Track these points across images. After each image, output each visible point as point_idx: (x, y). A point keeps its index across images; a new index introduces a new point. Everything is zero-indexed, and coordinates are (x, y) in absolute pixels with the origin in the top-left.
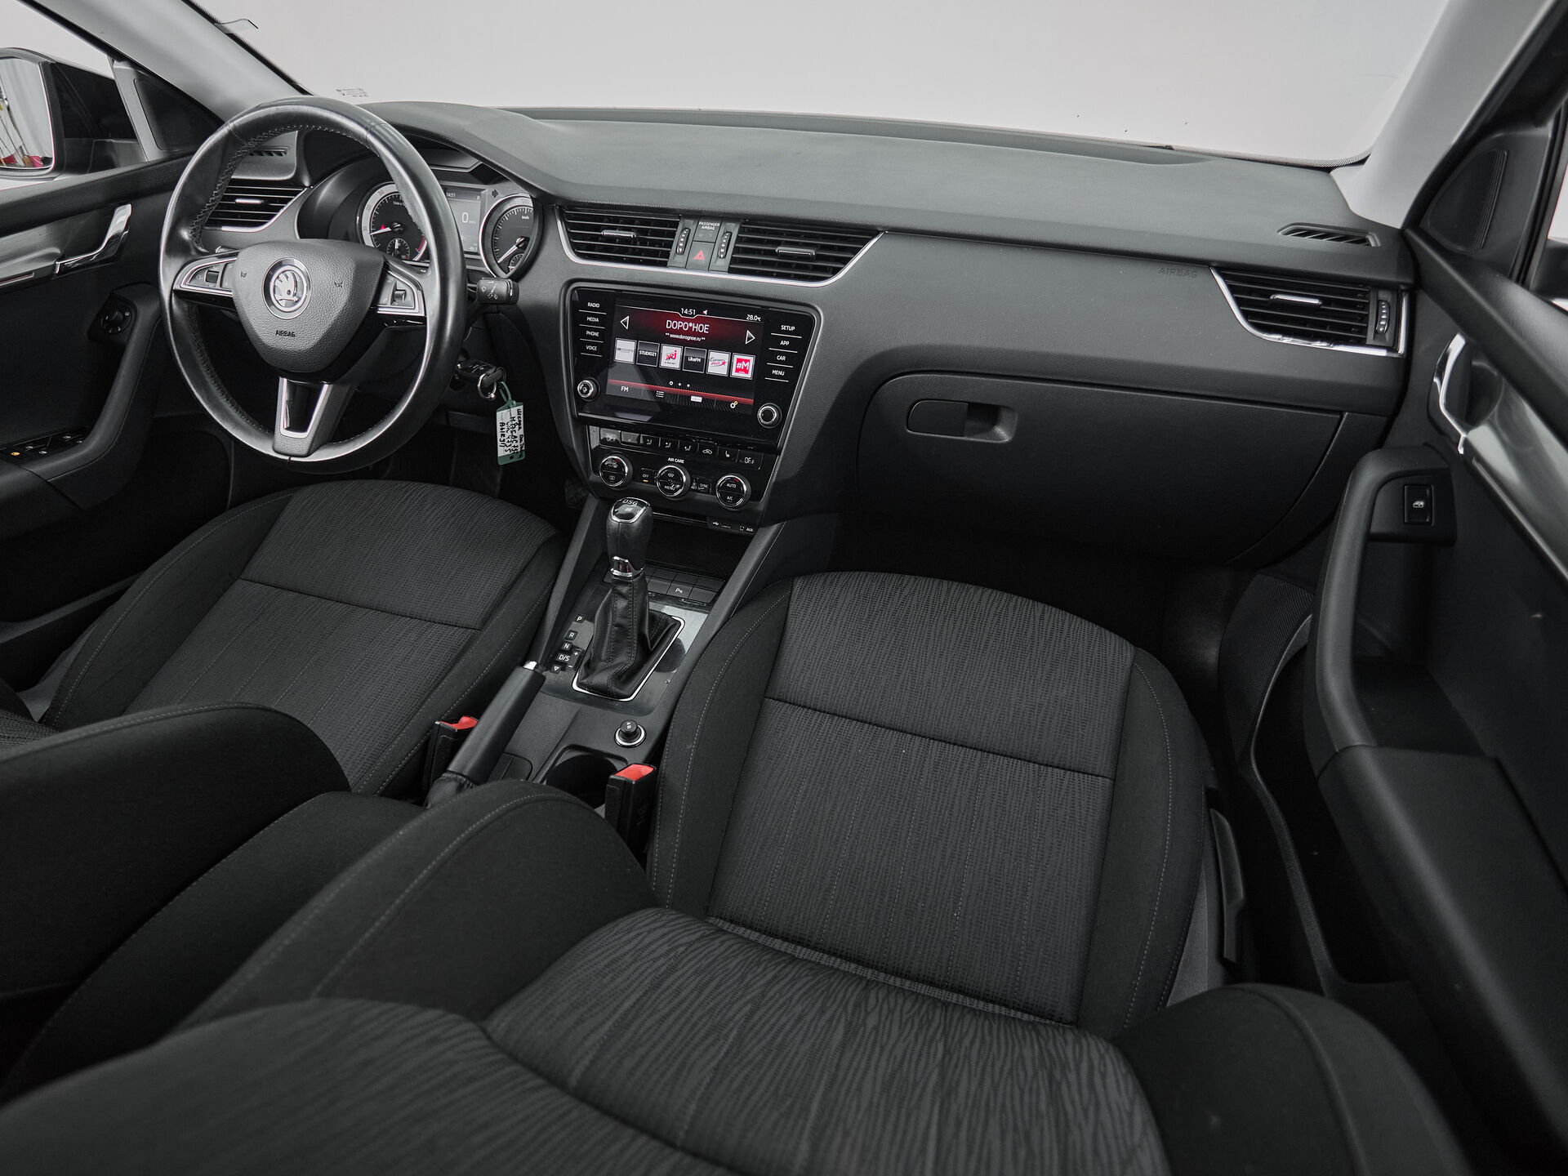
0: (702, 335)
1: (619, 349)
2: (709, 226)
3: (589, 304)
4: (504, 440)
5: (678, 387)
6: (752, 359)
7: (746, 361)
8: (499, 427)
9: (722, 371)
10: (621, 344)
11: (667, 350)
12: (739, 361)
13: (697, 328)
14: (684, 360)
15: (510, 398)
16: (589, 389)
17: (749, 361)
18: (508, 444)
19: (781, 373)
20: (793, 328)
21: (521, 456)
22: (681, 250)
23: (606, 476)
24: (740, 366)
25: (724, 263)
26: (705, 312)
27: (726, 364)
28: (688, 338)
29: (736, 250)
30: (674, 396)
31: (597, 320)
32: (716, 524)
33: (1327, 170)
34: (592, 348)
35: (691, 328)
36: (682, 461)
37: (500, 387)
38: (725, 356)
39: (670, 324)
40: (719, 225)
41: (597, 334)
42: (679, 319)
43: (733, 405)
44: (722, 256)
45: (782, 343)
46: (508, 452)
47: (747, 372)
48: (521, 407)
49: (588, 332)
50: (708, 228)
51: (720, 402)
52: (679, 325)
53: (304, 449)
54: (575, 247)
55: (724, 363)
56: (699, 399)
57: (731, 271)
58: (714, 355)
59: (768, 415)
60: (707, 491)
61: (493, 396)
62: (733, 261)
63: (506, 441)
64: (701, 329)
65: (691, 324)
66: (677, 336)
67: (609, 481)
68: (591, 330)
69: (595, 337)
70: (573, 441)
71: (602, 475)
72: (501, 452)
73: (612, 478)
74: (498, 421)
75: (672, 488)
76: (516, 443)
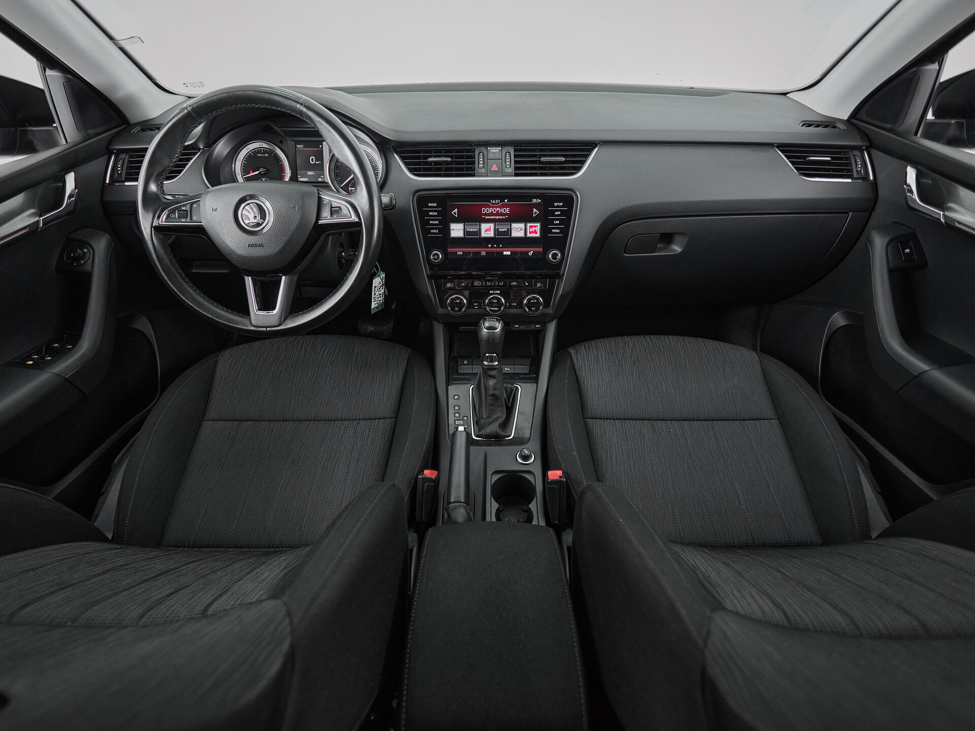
0: (506, 214)
1: (453, 229)
2: (495, 150)
3: (429, 204)
4: (375, 298)
5: (495, 248)
6: (538, 225)
7: (535, 226)
8: (373, 289)
9: (521, 234)
10: (453, 226)
11: (484, 226)
12: (531, 227)
13: (502, 210)
14: (496, 231)
15: (379, 270)
16: (438, 257)
17: (537, 226)
18: (377, 300)
19: (557, 231)
20: (561, 204)
21: (382, 306)
22: (481, 165)
23: (453, 309)
24: (531, 230)
25: (511, 170)
26: (506, 201)
27: (523, 230)
28: (497, 217)
29: (516, 162)
30: (493, 253)
31: (436, 213)
32: (517, 326)
33: (785, 94)
34: (435, 231)
35: (498, 211)
36: (499, 292)
38: (522, 225)
39: (485, 210)
40: (500, 148)
41: (437, 222)
42: (489, 207)
43: (530, 254)
44: (508, 167)
45: (556, 213)
46: (376, 305)
47: (536, 233)
48: (384, 275)
49: (431, 222)
50: (495, 151)
51: (521, 253)
52: (490, 210)
53: (275, 321)
54: (411, 170)
55: (521, 230)
56: (509, 253)
57: (516, 175)
58: (514, 225)
59: (555, 256)
60: (516, 307)
62: (516, 169)
64: (505, 211)
65: (498, 209)
66: (490, 217)
67: (455, 311)
68: (432, 220)
69: (436, 225)
70: (429, 290)
71: (449, 308)
72: (373, 305)
73: (457, 309)
74: (374, 286)
75: (496, 309)
76: (380, 299)
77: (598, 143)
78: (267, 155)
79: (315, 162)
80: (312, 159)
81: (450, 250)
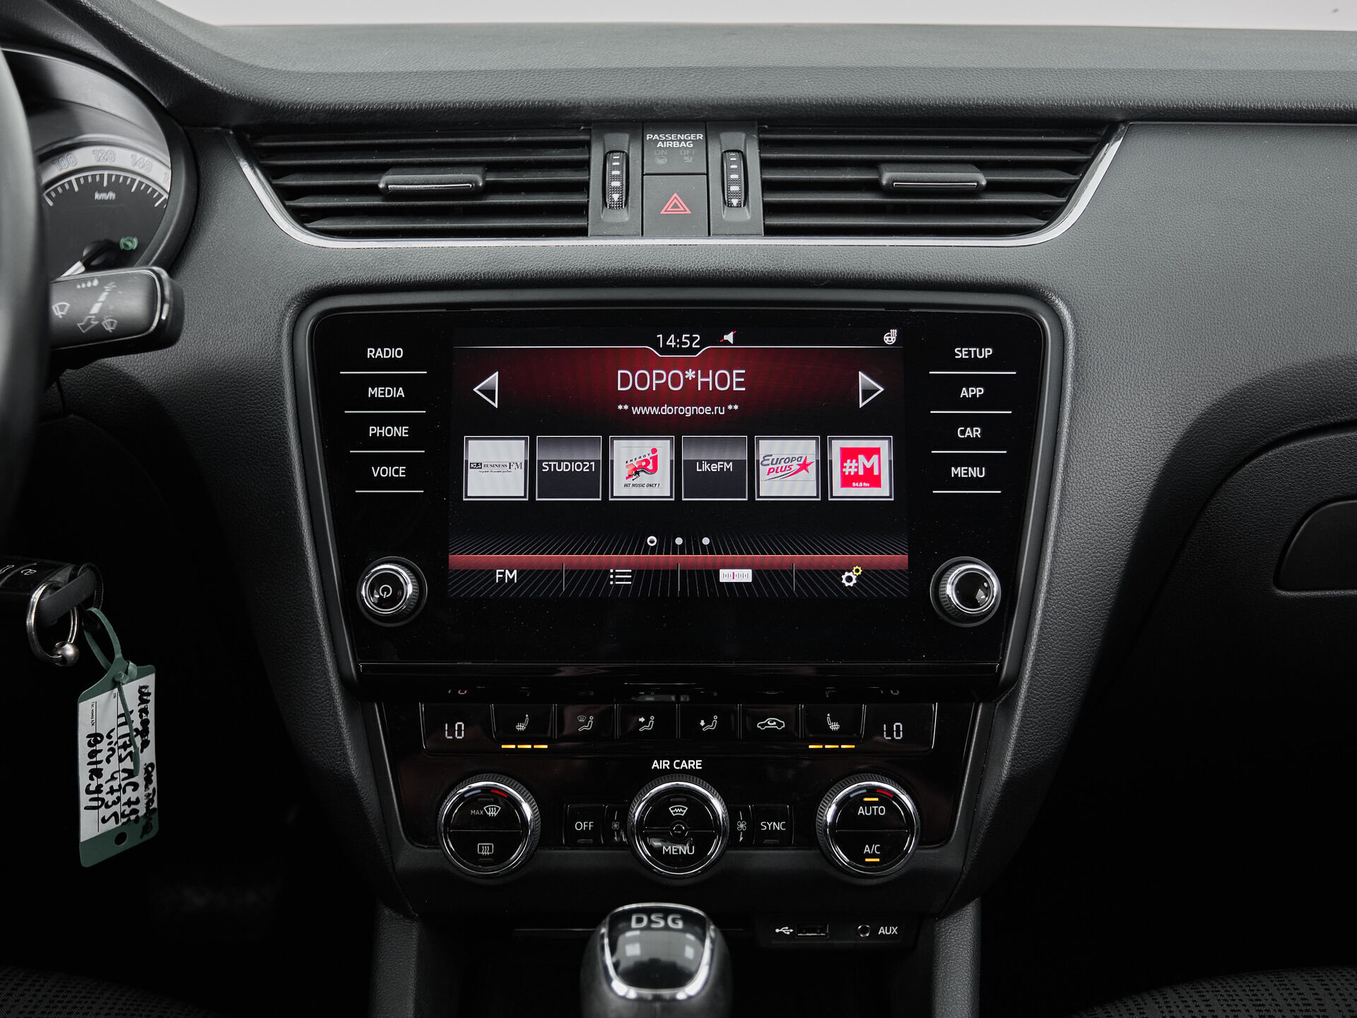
0: (731, 396)
2: (676, 142)
3: (371, 353)
4: (99, 789)
5: (675, 549)
6: (884, 445)
7: (869, 453)
8: (83, 749)
9: (804, 487)
10: (478, 449)
11: (626, 451)
12: (848, 454)
13: (712, 380)
14: (683, 472)
15: (119, 655)
16: (398, 586)
17: (877, 451)
18: (110, 799)
19: (975, 472)
20: (987, 352)
21: (146, 829)
22: (616, 197)
23: (466, 849)
24: (851, 467)
25: (752, 214)
26: (729, 337)
27: (812, 468)
28: (688, 411)
29: (768, 186)
30: (667, 575)
31: (401, 392)
32: (786, 931)
34: (390, 472)
35: (691, 384)
36: (696, 764)
37: (89, 622)
38: (806, 448)
39: (628, 379)
40: (700, 136)
41: (402, 432)
42: (651, 364)
43: (850, 579)
44: (735, 202)
45: (964, 393)
46: (111, 824)
47: (876, 482)
48: (150, 681)
49: (374, 430)
50: (676, 144)
51: (806, 575)
52: (656, 378)
54: (302, 217)
55: (804, 466)
56: (745, 576)
57: (770, 231)
58: (769, 448)
59: (968, 587)
60: (781, 841)
61: (69, 650)
62: (769, 209)
63: (106, 788)
64: (723, 383)
65: (690, 374)
66: (654, 410)
67: (474, 858)
68: (382, 421)
69: (396, 442)
70: (350, 752)
71: (449, 846)
72: (90, 826)
73: (485, 849)
74: (84, 729)
75: (684, 849)
76: (130, 794)
77: (1119, 117)
81: (459, 560)
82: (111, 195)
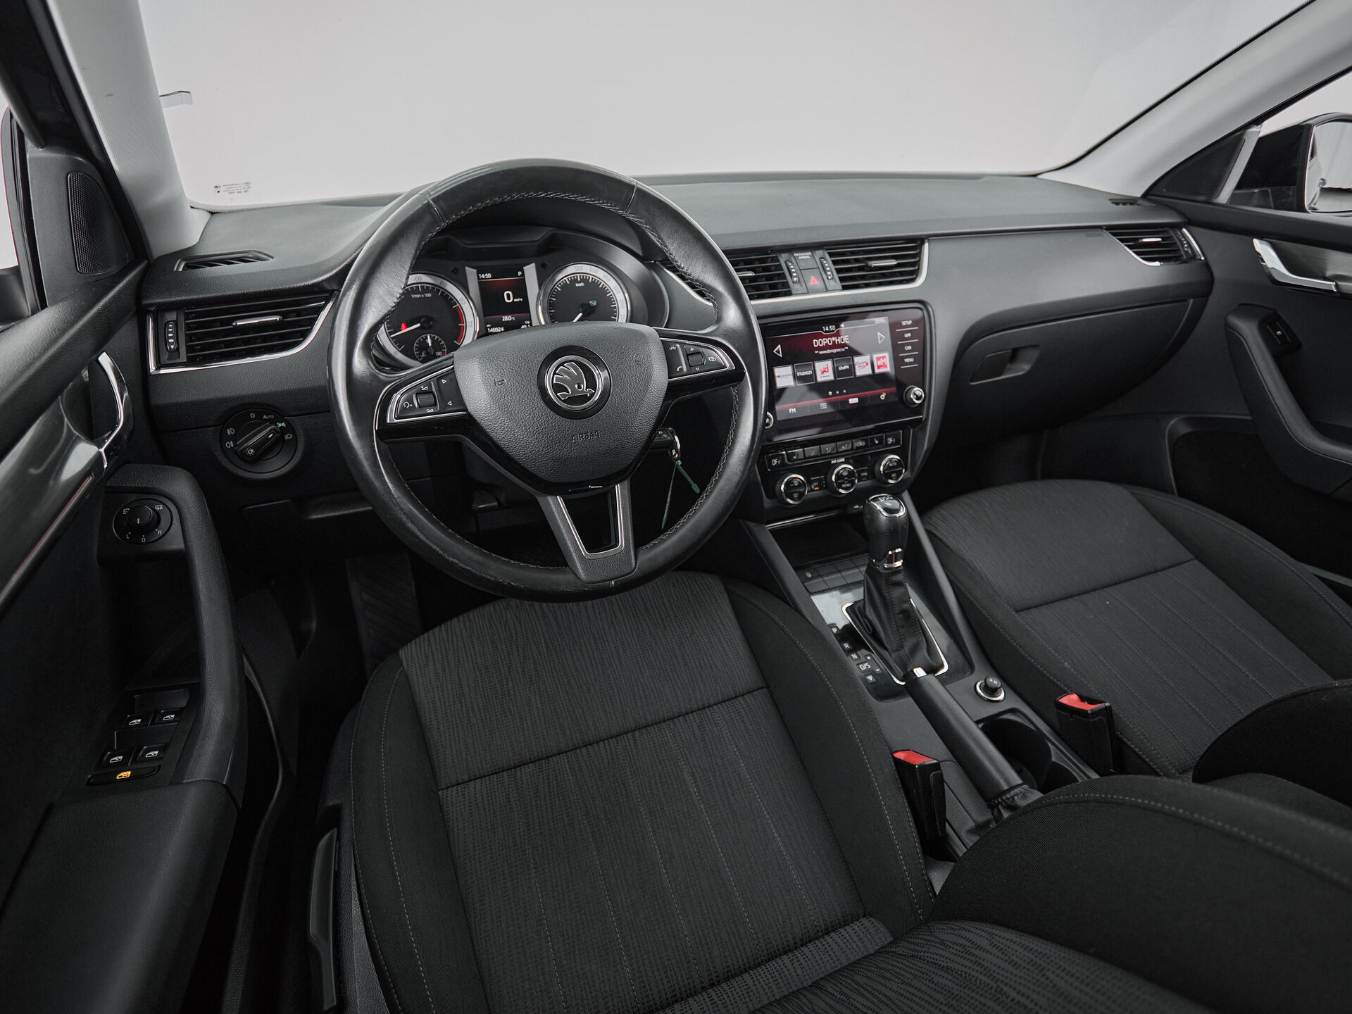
0: (845, 345)
1: (779, 377)
2: (804, 256)
5: (837, 395)
6: (888, 354)
7: (883, 357)
9: (867, 371)
10: (779, 371)
11: (819, 366)
12: (878, 359)
13: (839, 340)
14: (835, 370)
17: (885, 357)
22: (795, 279)
23: (790, 497)
24: (879, 362)
25: (836, 282)
26: (842, 325)
27: (869, 364)
28: (835, 351)
29: (838, 271)
30: (836, 403)
33: (1035, 176)
35: (834, 342)
36: (843, 460)
39: (817, 343)
40: (811, 253)
42: (822, 336)
43: (883, 397)
44: (829, 278)
45: (905, 336)
51: (872, 398)
52: (824, 341)
55: (867, 364)
56: (856, 400)
57: (845, 288)
59: (916, 395)
60: (867, 478)
62: (841, 279)
64: (842, 340)
65: (834, 339)
66: (825, 352)
67: (793, 499)
71: (785, 497)
73: (795, 496)
75: (848, 485)
77: (924, 237)
78: (429, 295)
79: (514, 299)
80: (508, 295)
81: (778, 408)
82: (582, 284)
